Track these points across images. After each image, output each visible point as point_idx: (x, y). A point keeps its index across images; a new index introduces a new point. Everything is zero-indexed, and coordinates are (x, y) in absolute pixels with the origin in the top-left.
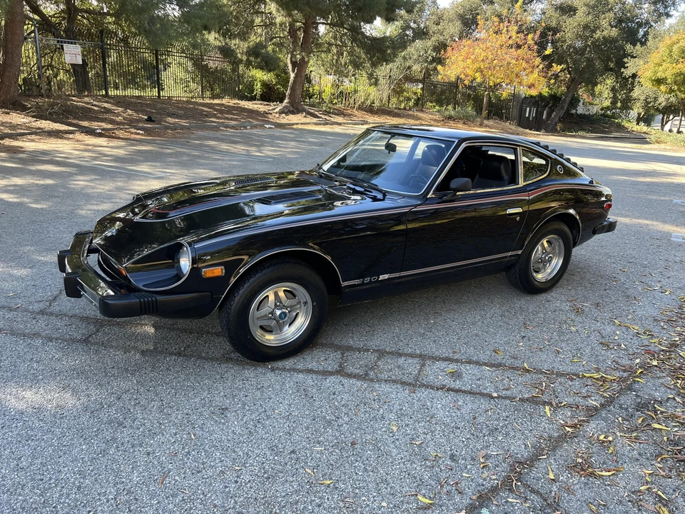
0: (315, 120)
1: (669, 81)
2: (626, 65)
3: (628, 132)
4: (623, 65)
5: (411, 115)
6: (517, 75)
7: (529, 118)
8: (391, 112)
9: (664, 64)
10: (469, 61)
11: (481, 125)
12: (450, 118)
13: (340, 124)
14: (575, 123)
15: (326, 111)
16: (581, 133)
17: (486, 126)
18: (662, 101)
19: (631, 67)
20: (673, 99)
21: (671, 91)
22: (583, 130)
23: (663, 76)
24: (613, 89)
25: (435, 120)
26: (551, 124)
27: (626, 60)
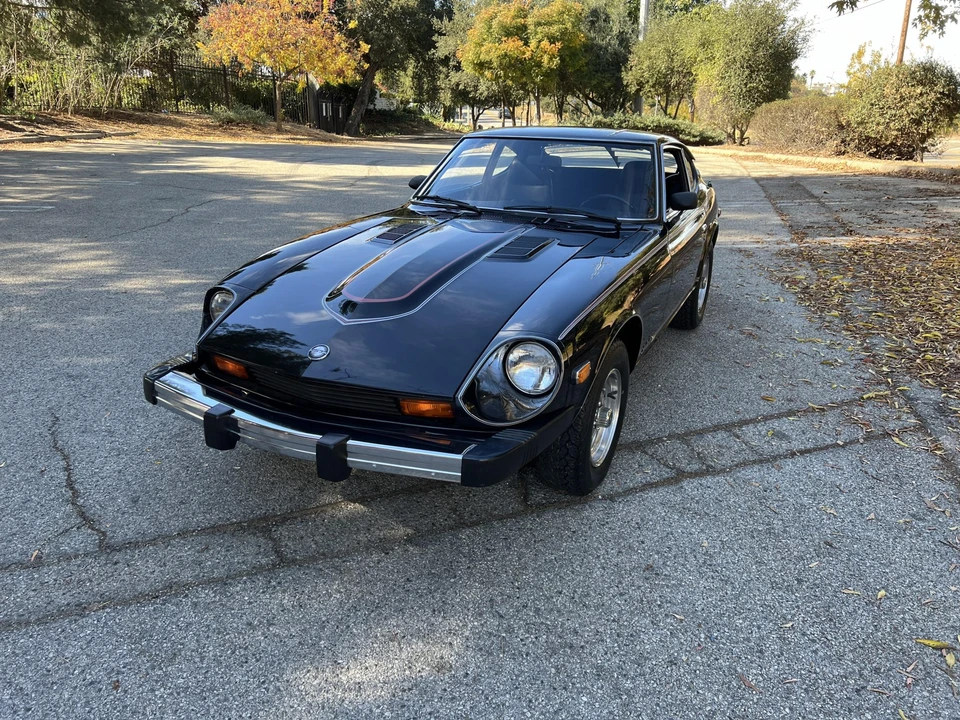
0: (17, 135)
1: (495, 65)
2: (437, 45)
3: (441, 131)
4: (433, 45)
5: (164, 119)
6: (319, 57)
7: (326, 117)
8: (131, 115)
9: (485, 43)
10: (248, 36)
11: (279, 131)
12: (230, 121)
13: (63, 139)
14: (377, 122)
15: (22, 119)
16: (389, 135)
17: (287, 132)
18: (484, 89)
19: (443, 47)
20: (495, 88)
21: (498, 77)
22: (390, 131)
23: (488, 58)
24: (417, 77)
25: (208, 126)
26: (352, 125)
27: (434, 38)
